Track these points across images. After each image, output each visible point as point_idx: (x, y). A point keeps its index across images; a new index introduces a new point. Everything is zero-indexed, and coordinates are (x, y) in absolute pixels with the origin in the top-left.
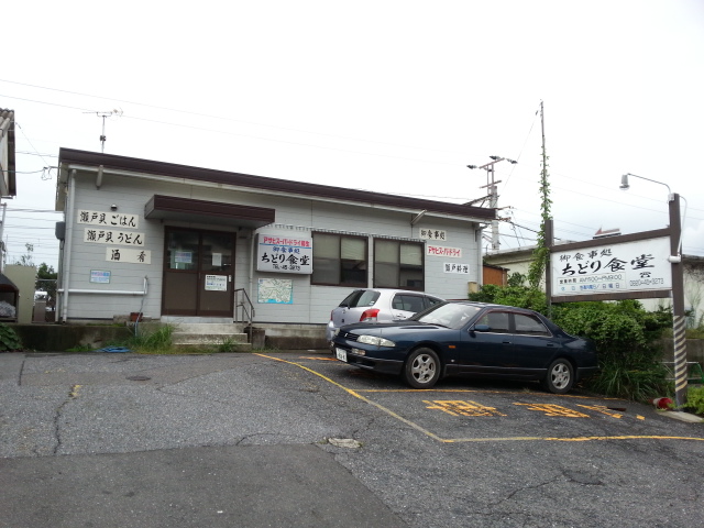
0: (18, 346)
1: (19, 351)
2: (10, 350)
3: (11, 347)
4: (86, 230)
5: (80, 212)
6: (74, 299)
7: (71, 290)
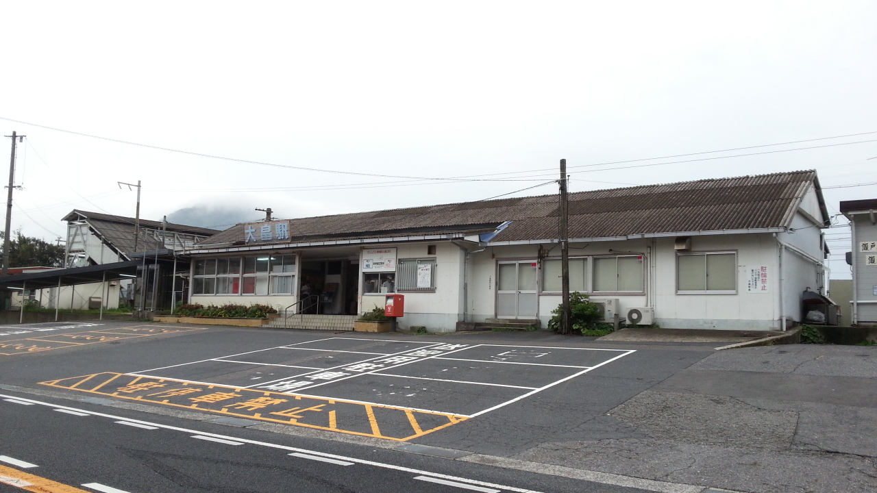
0: (820, 340)
1: (821, 343)
2: (814, 343)
3: (815, 341)
4: (867, 256)
5: (861, 244)
6: (861, 308)
7: (859, 302)
